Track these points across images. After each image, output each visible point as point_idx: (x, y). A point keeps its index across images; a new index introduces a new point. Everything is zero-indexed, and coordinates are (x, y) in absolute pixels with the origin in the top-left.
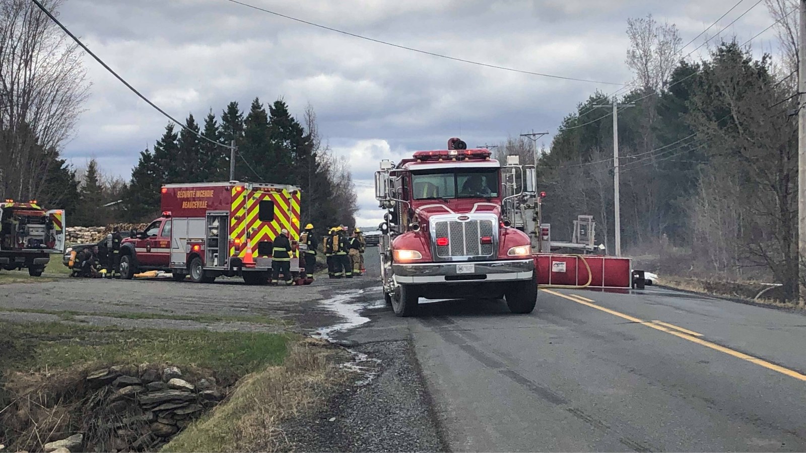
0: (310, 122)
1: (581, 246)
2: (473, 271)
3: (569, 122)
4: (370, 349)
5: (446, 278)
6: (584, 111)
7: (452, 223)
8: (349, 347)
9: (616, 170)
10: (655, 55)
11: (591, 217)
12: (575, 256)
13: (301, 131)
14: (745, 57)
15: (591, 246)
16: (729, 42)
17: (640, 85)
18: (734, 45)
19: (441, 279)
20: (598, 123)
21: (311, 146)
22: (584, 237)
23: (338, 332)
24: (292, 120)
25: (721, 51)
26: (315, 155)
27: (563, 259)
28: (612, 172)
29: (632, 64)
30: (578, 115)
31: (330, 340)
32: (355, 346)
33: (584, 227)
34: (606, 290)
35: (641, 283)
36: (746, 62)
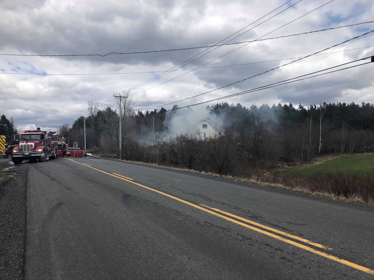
0: (12, 120)
1: (74, 148)
2: (28, 154)
3: (76, 122)
4: (17, 172)
5: (23, 156)
6: (79, 119)
7: (24, 145)
8: (12, 172)
9: (85, 132)
10: (93, 109)
11: (77, 142)
12: (71, 150)
13: (9, 122)
14: (112, 110)
15: (77, 148)
16: (109, 107)
17: (91, 115)
18: (110, 107)
19: (21, 156)
20: (82, 122)
21: (12, 126)
22: (75, 147)
23: (10, 169)
24: (7, 119)
25: (107, 108)
26: (13, 128)
27: (69, 151)
28: (84, 132)
29: (89, 110)
30: (77, 120)
31: (8, 170)
32: (14, 171)
33: (75, 144)
34: (79, 158)
35: (86, 156)
36: (112, 111)
